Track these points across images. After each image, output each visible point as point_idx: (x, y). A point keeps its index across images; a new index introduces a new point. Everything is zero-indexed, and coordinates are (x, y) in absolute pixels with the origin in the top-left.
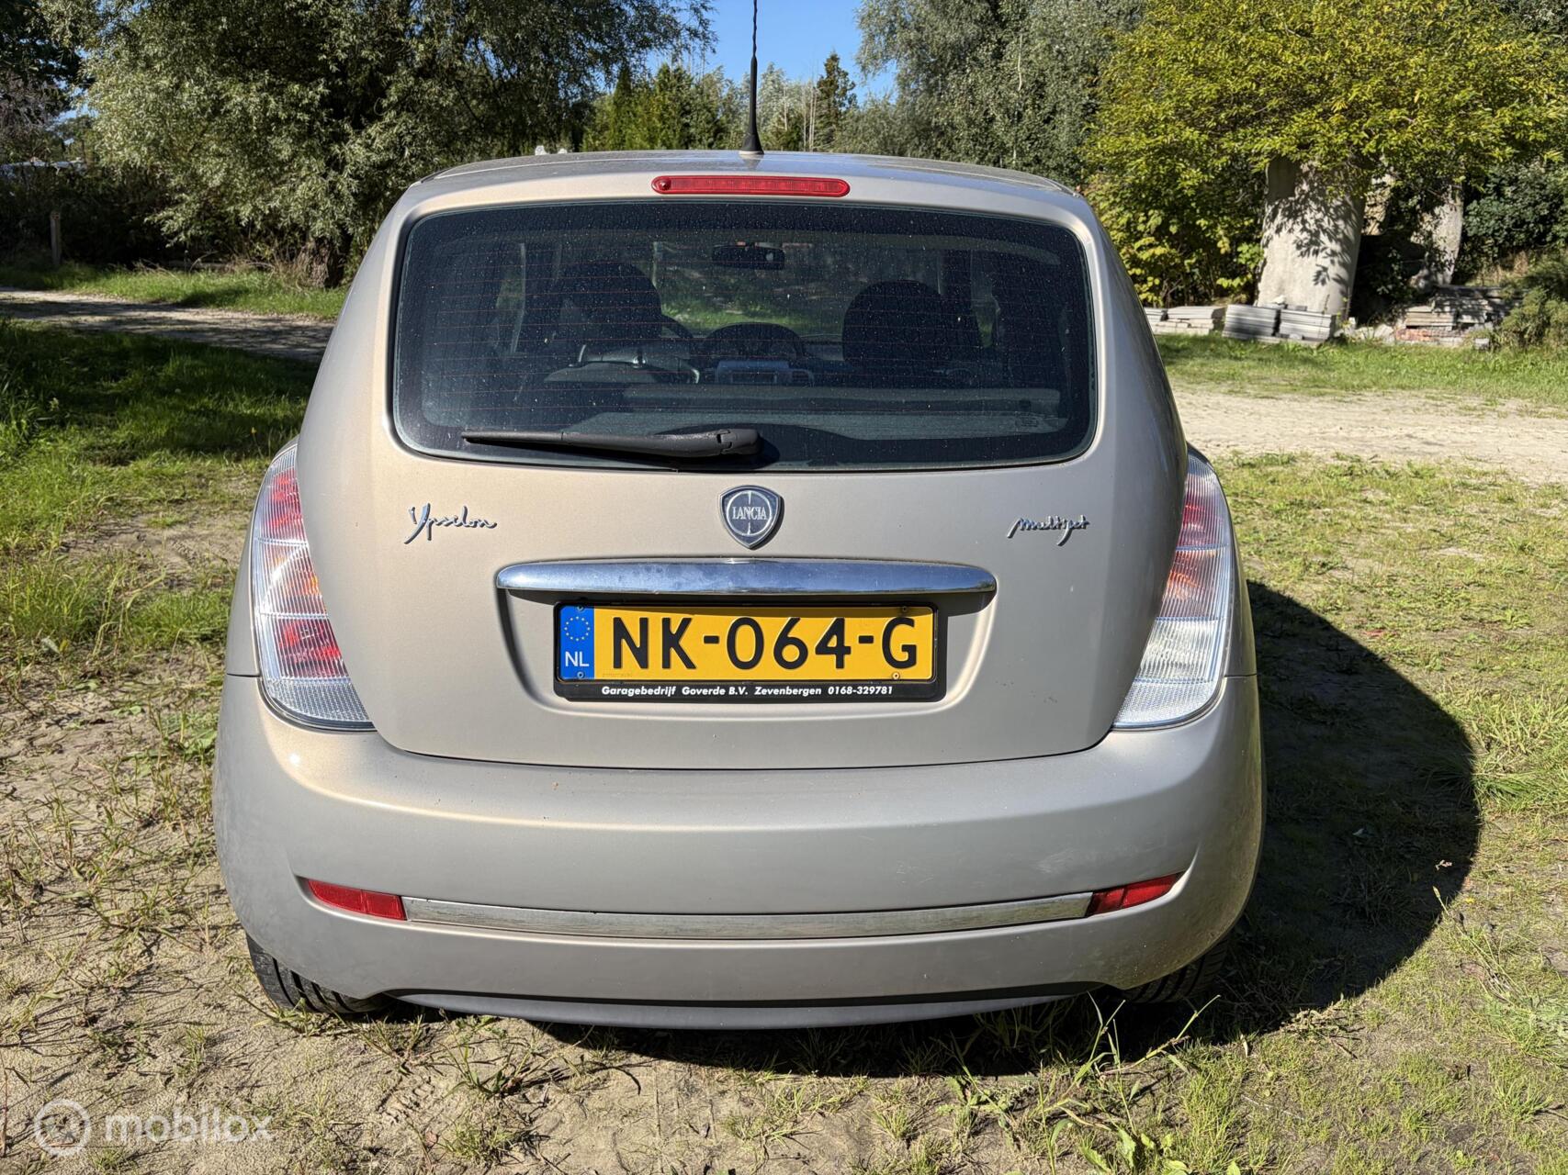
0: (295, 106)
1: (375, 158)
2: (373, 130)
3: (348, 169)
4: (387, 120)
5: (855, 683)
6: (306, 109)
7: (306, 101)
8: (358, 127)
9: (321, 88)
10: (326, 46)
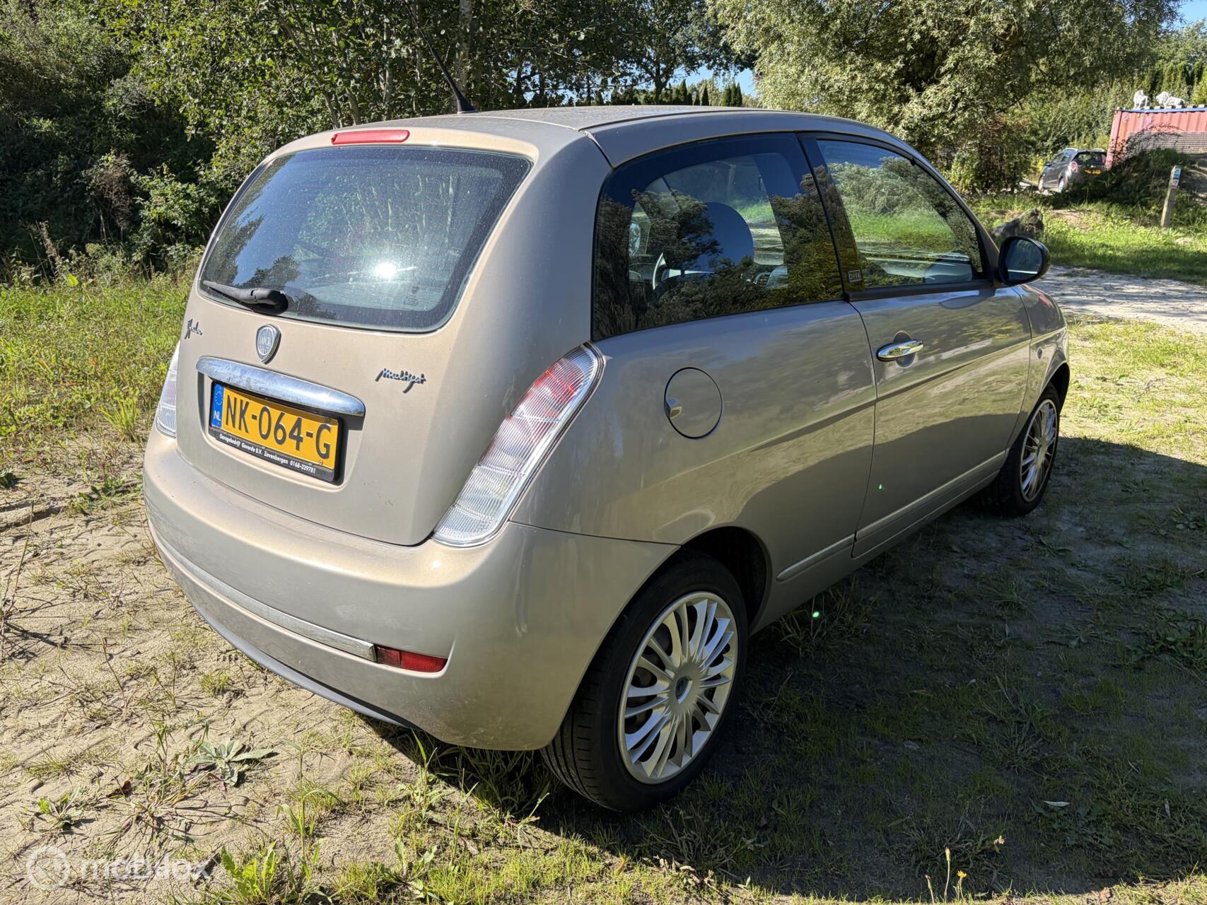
0: (877, 79)
1: (925, 112)
2: (930, 90)
3: (903, 123)
4: (943, 82)
5: (302, 462)
6: (884, 81)
7: (884, 74)
8: (920, 90)
9: (898, 64)
10: (906, 31)
